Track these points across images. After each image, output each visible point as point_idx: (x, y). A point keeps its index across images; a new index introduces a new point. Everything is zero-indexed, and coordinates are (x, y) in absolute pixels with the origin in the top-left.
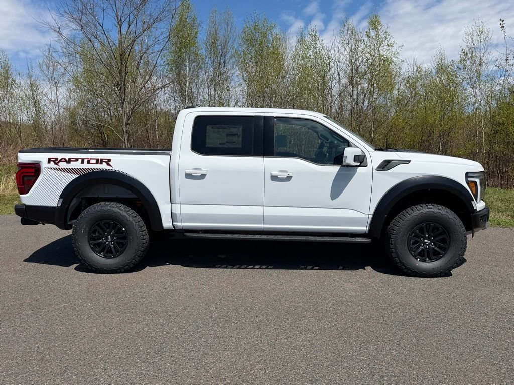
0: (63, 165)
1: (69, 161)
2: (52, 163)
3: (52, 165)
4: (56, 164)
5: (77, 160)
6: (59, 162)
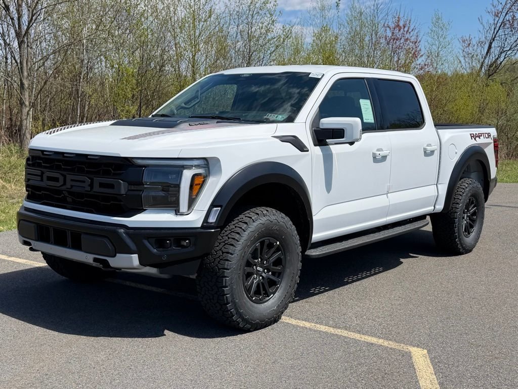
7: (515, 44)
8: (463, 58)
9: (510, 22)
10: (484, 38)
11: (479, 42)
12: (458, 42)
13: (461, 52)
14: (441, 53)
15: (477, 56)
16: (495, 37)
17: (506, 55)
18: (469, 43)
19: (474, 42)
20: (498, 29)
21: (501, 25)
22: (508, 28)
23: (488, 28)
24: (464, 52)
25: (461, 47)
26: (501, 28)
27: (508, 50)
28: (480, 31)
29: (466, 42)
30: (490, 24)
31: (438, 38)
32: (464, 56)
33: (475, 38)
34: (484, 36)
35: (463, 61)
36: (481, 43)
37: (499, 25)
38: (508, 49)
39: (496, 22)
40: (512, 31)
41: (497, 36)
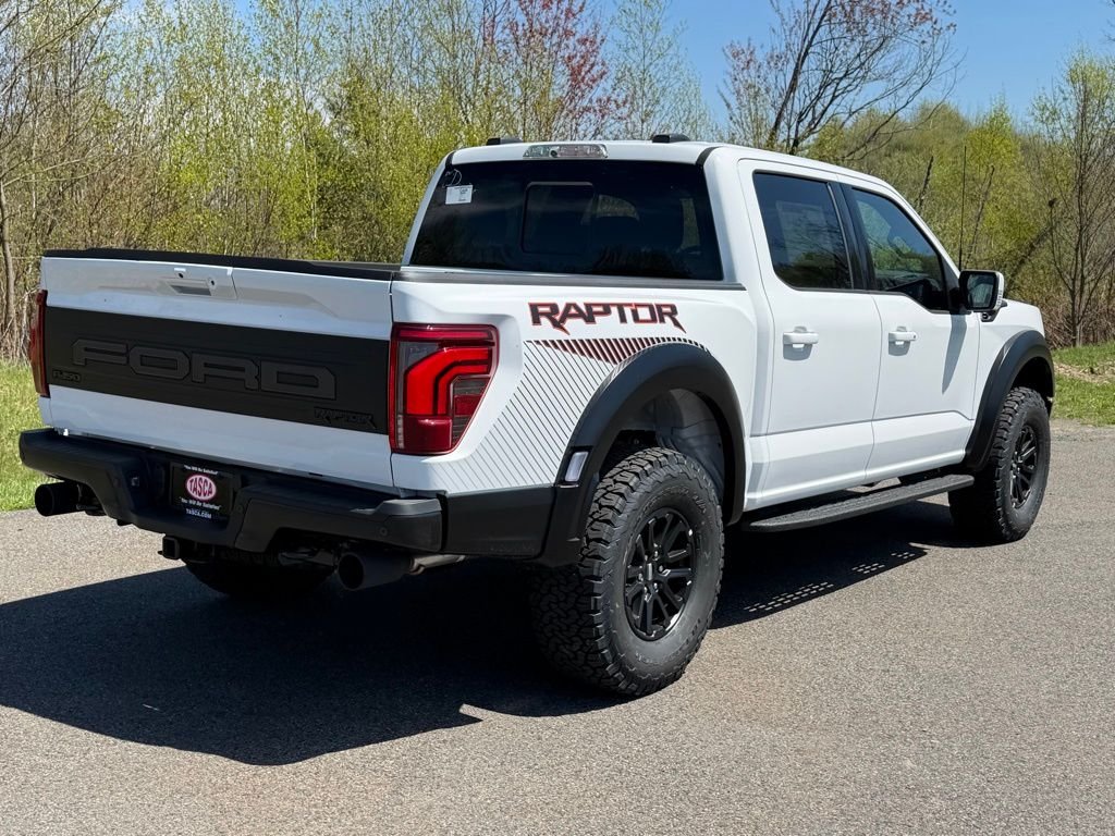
0: (577, 329)
1: (589, 315)
2: (544, 320)
3: (546, 330)
4: (558, 325)
5: (607, 310)
6: (563, 319)
7: (857, 63)
8: (735, 96)
9: (843, 8)
10: (784, 48)
11: (772, 57)
12: (724, 57)
13: (729, 81)
14: (652, 70)
15: (767, 91)
16: (810, 45)
17: (836, 90)
18: (749, 58)
19: (760, 56)
20: (816, 26)
21: (824, 16)
22: (840, 23)
23: (793, 23)
24: (736, 82)
25: (731, 70)
26: (823, 23)
27: (841, 79)
28: (774, 31)
29: (742, 56)
30: (798, 12)
31: (641, 32)
32: (738, 92)
33: (762, 47)
34: (784, 44)
35: (734, 103)
36: (776, 59)
37: (818, 15)
38: (841, 75)
39: (811, 8)
40: (849, 30)
41: (814, 42)
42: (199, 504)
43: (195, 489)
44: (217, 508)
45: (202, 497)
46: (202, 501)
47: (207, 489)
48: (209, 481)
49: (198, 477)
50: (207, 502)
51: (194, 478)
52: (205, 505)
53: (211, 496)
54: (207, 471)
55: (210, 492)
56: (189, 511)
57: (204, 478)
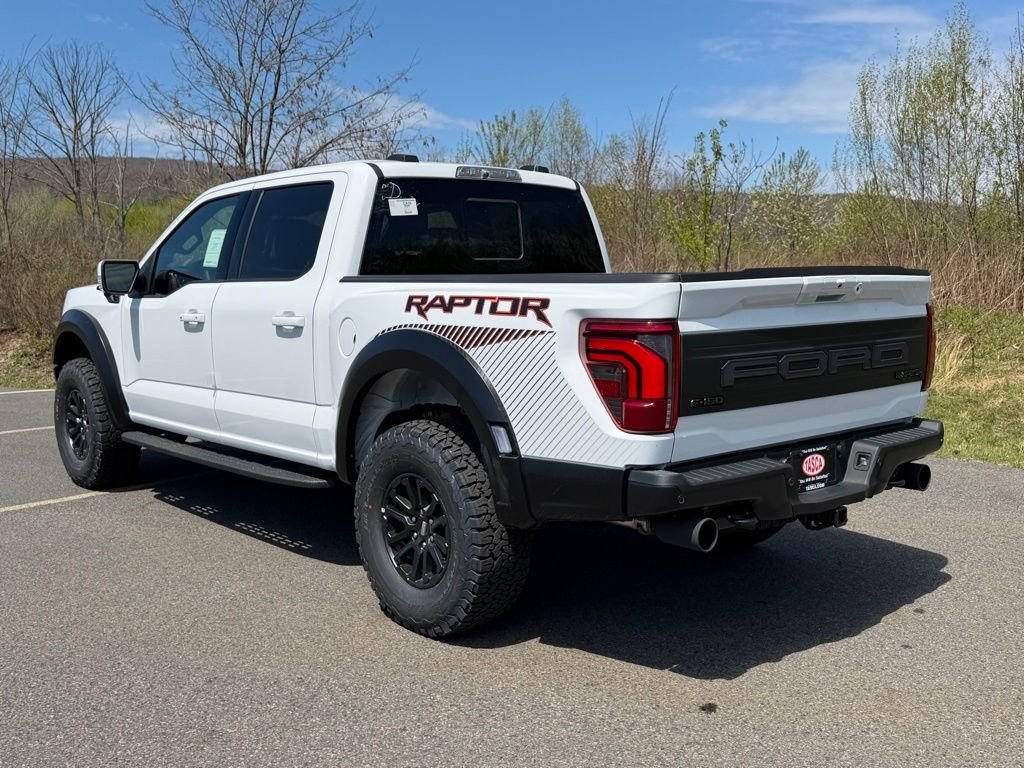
42: (813, 479)
43: (810, 468)
44: (826, 476)
45: (816, 472)
46: (815, 476)
47: (818, 464)
48: (819, 456)
49: (810, 457)
50: (819, 475)
51: (807, 459)
52: (818, 478)
53: (821, 468)
54: (818, 449)
55: (820, 466)
56: (808, 488)
57: (815, 456)
